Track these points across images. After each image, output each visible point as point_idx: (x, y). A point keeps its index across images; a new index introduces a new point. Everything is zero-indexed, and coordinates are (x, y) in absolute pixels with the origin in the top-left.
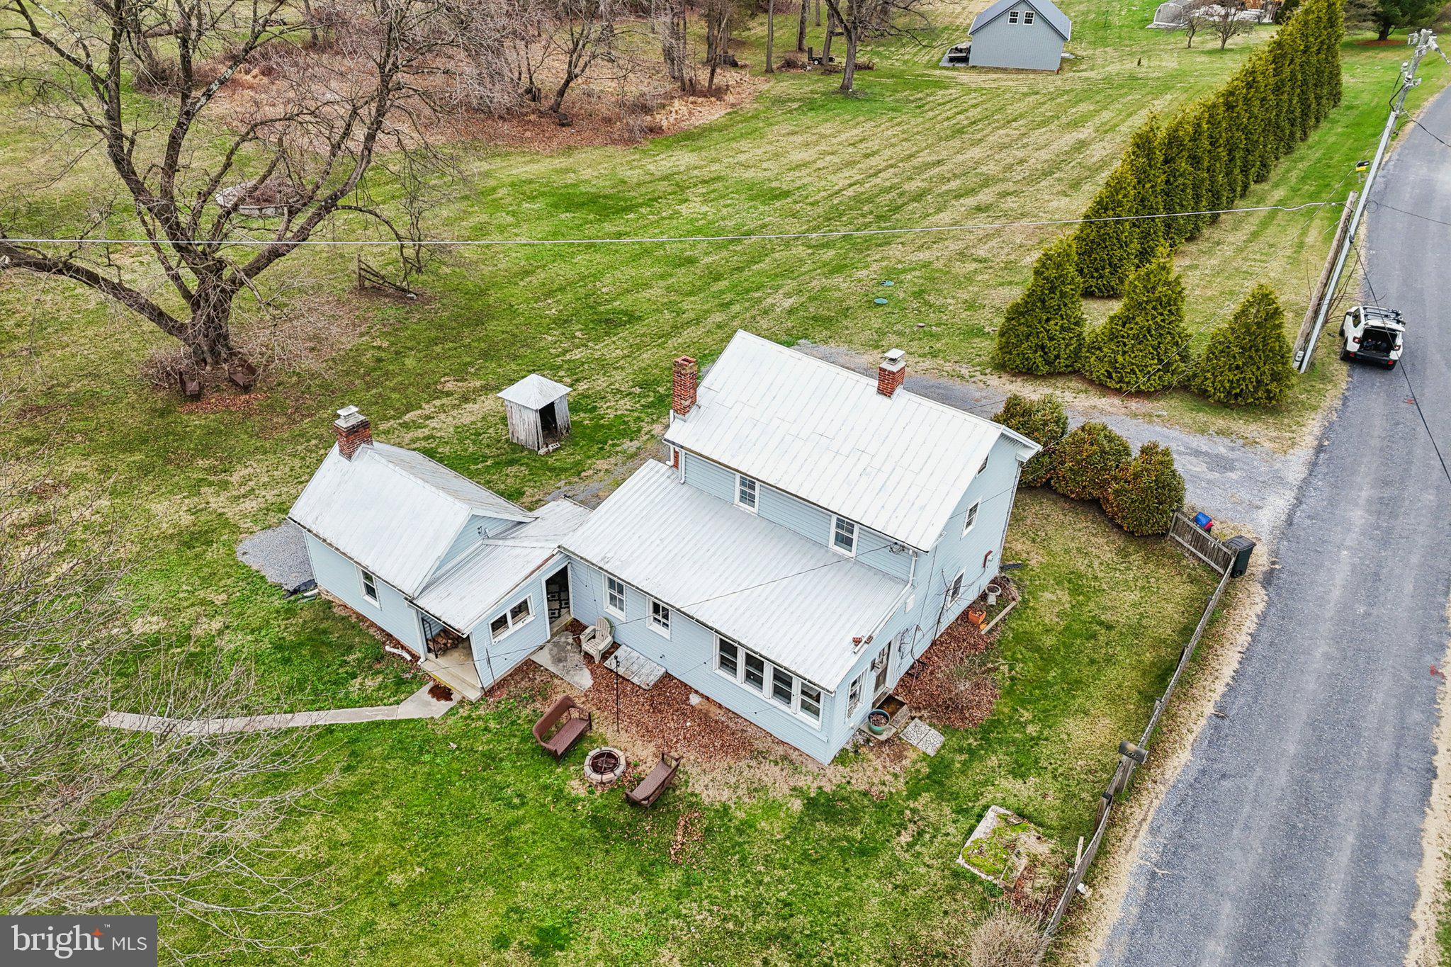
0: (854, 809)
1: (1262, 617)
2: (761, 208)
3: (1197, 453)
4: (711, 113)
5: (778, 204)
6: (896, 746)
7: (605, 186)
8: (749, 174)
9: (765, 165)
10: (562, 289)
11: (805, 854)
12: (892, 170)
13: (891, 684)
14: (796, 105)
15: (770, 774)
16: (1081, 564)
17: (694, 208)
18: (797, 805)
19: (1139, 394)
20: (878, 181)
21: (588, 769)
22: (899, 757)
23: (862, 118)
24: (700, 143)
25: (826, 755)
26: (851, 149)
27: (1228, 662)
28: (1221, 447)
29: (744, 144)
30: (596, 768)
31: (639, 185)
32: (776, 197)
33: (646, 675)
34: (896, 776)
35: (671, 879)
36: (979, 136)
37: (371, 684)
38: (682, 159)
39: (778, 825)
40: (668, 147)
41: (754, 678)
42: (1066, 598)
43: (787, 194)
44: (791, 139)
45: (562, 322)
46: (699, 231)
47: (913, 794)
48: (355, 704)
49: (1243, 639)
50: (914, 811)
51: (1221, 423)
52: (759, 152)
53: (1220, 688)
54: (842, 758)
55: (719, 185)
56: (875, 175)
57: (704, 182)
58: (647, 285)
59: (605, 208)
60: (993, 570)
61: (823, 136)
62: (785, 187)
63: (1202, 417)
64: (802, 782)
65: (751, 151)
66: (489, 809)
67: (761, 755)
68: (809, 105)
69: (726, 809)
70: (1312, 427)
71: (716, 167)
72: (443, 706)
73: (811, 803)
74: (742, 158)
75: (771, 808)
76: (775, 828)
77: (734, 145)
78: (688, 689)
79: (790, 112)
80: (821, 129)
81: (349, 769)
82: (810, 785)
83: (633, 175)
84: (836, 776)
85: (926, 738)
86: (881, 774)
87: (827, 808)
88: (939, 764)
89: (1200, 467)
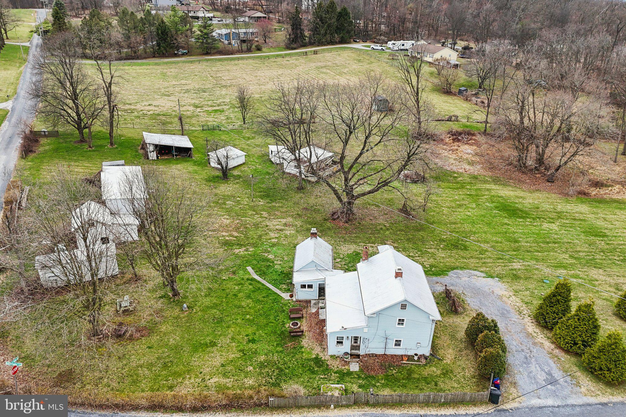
0: (322, 365)
3: (549, 374)
7: (527, 207)
11: (303, 364)
15: (318, 349)
16: (457, 371)
18: (314, 356)
19: (562, 348)
21: (291, 323)
25: (330, 353)
27: (447, 411)
28: (563, 379)
29: (622, 212)
30: (292, 324)
31: (542, 211)
32: (597, 235)
33: (321, 317)
34: (338, 367)
37: (284, 287)
39: (306, 356)
40: (582, 202)
42: (438, 373)
43: (603, 236)
46: (538, 234)
47: (335, 373)
48: (278, 288)
49: (461, 412)
50: (331, 374)
51: (579, 374)
52: (625, 217)
53: (434, 413)
54: (332, 356)
55: (578, 222)
57: (573, 219)
58: (486, 242)
59: (515, 214)
60: (425, 352)
62: (609, 233)
63: (575, 368)
65: (620, 215)
67: (321, 345)
69: (303, 347)
71: (590, 215)
72: (289, 298)
73: (316, 358)
75: (309, 353)
76: (305, 356)
78: (325, 325)
81: (264, 297)
82: (321, 355)
84: (327, 357)
85: (354, 367)
86: (335, 365)
87: (318, 361)
88: (349, 373)
89: (542, 377)
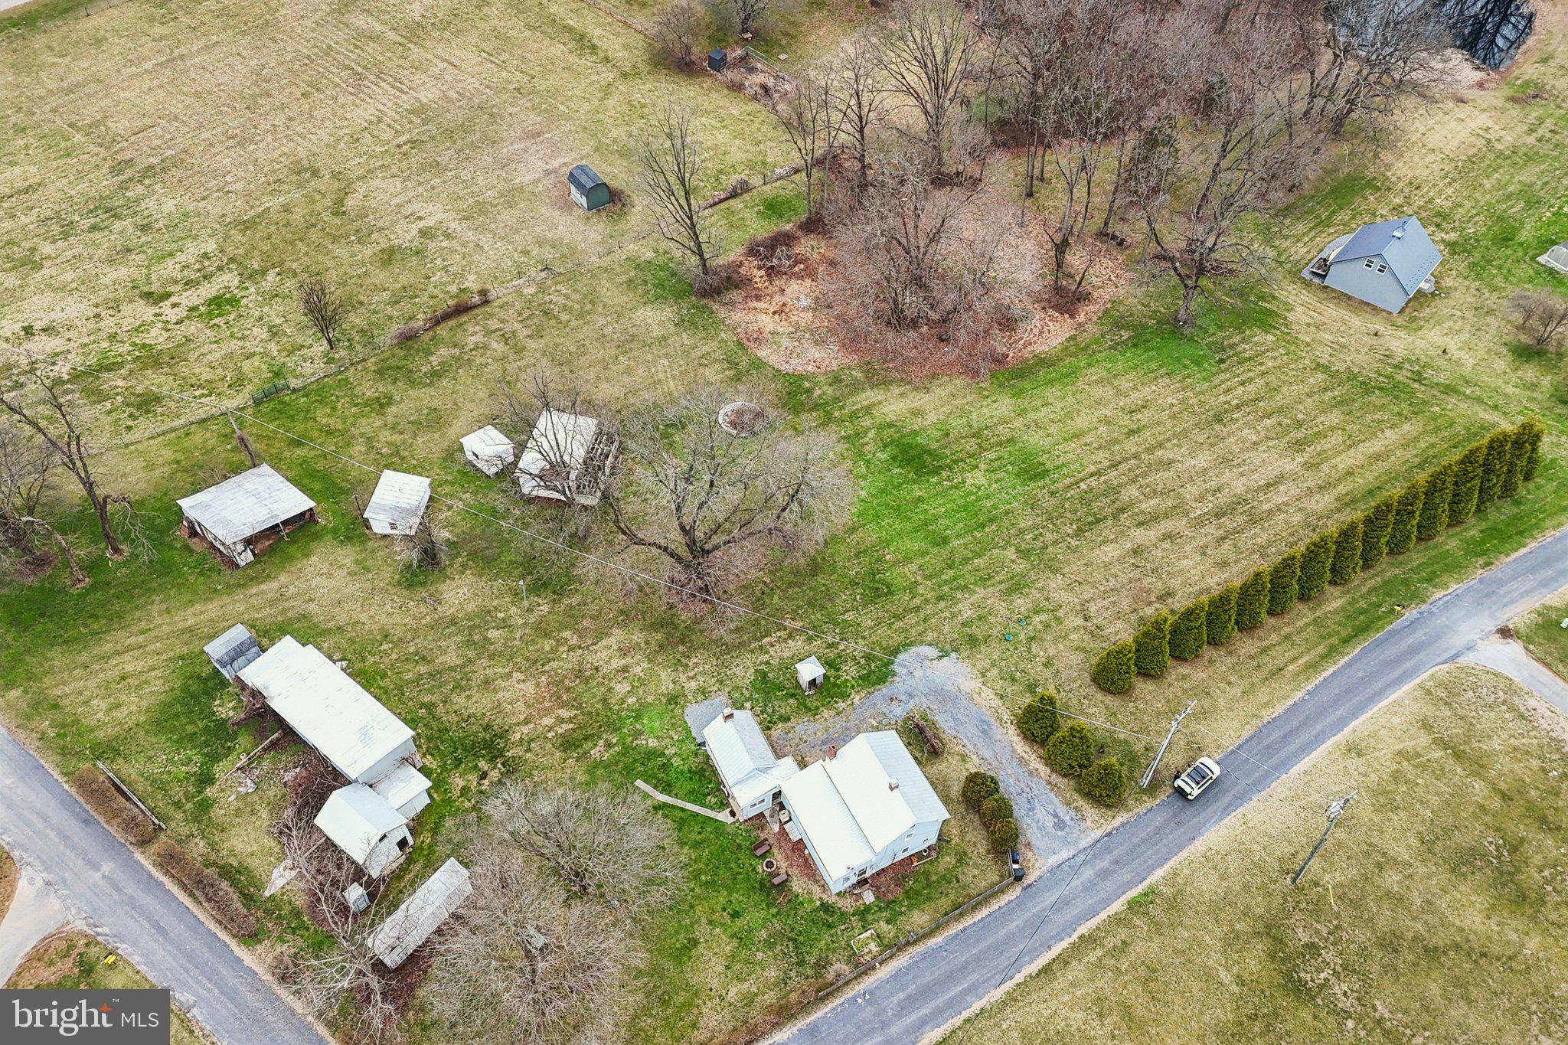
0: (834, 912)
1: (1010, 901)
2: (1018, 489)
3: (1056, 816)
4: (1055, 336)
5: (1031, 487)
6: (859, 896)
7: (933, 437)
8: (1034, 439)
9: (1052, 429)
10: (866, 551)
11: (813, 919)
12: (1131, 462)
13: (864, 876)
14: (1126, 336)
15: (816, 890)
16: (969, 850)
17: (975, 478)
18: (818, 903)
19: (1061, 771)
20: (1112, 475)
21: (764, 864)
22: (857, 900)
23: (1163, 371)
24: (1025, 384)
25: (835, 891)
26: (1126, 420)
27: (983, 913)
29: (1054, 392)
30: (767, 865)
31: (956, 440)
32: (1035, 477)
33: (795, 837)
34: (852, 906)
35: (774, 911)
36: (1225, 432)
37: (713, 800)
38: (998, 408)
39: (810, 907)
40: (1000, 387)
42: (953, 862)
43: (1044, 474)
44: (1094, 390)
45: (854, 583)
46: (966, 507)
47: (853, 914)
48: (707, 807)
49: (995, 907)
50: (850, 919)
51: (1081, 802)
52: (1060, 406)
53: (971, 922)
54: (838, 894)
55: (1007, 450)
56: (1118, 464)
57: (999, 444)
58: (910, 561)
59: (923, 467)
60: (929, 842)
61: (1117, 394)
62: (1048, 464)
63: (1076, 796)
64: (824, 896)
65: (1053, 404)
66: (733, 865)
67: (817, 882)
68: (1137, 338)
69: (798, 895)
71: (1017, 423)
72: (732, 819)
73: (823, 904)
74: (1043, 413)
75: (811, 901)
76: (808, 907)
77: (1047, 391)
78: (805, 848)
79: (1117, 345)
80: (1123, 381)
81: (700, 833)
82: (825, 898)
83: (958, 426)
84: (834, 899)
85: (869, 897)
86: (847, 904)
87: (826, 907)
88: (867, 909)
89: (1049, 822)
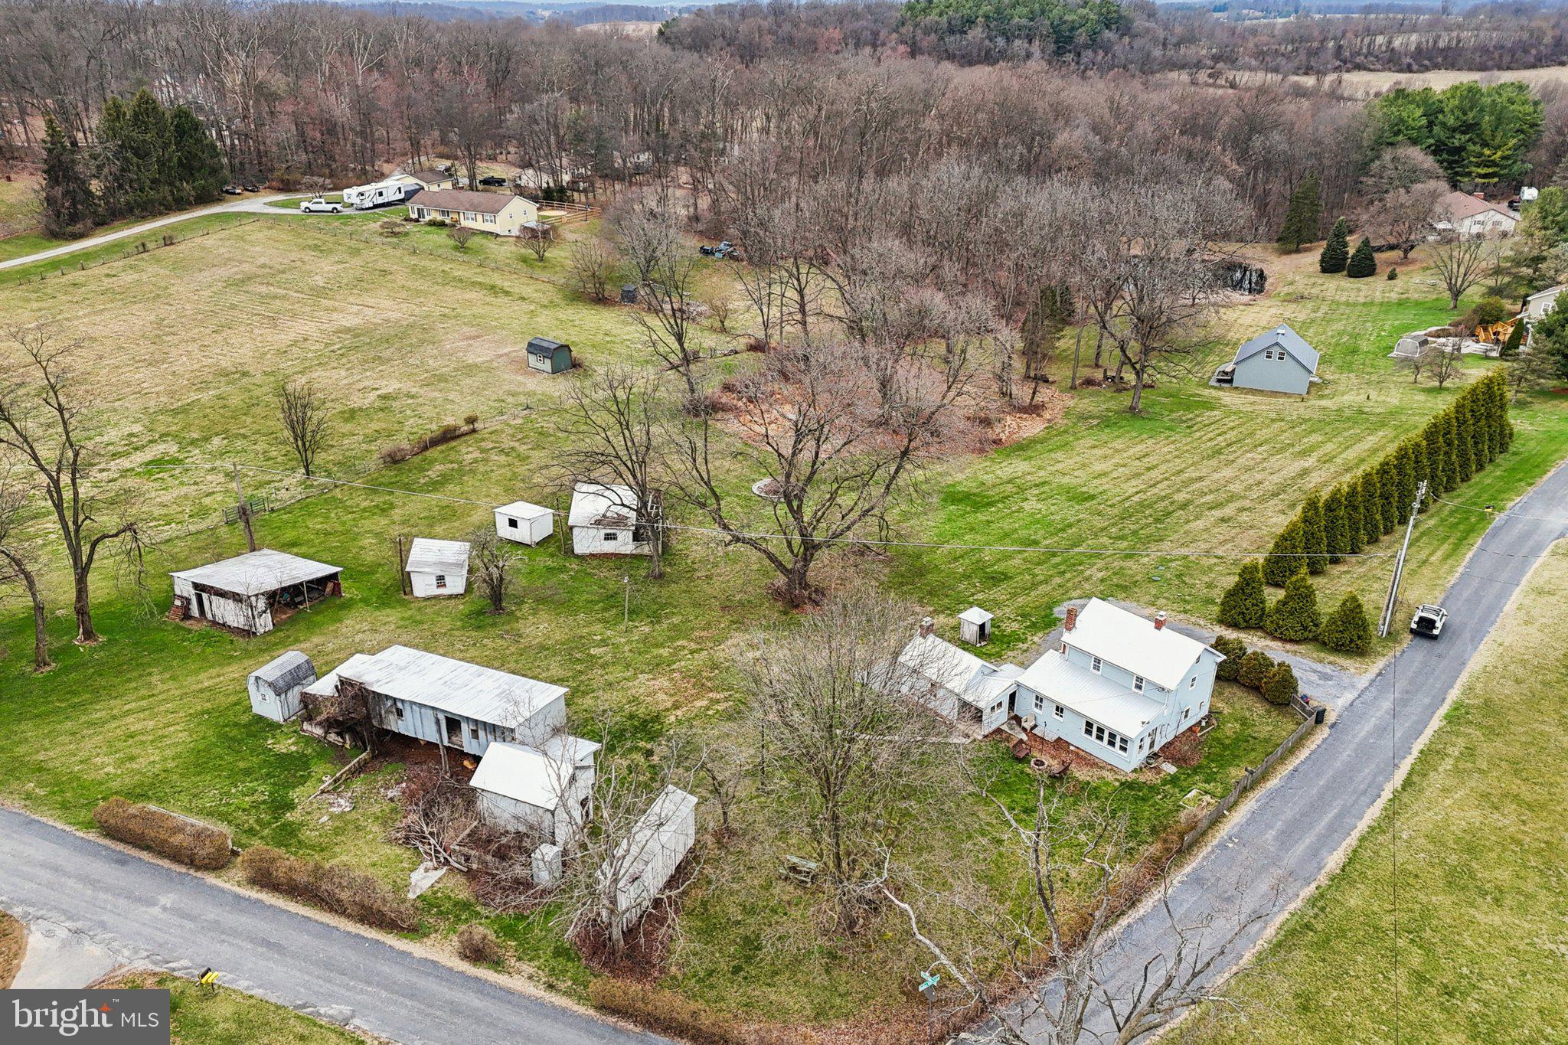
0: (1140, 787)
1: (1325, 740)
2: (1077, 507)
3: (1315, 671)
4: (1033, 427)
5: (1088, 505)
6: (1157, 770)
7: (971, 486)
8: (1066, 480)
9: (1076, 473)
10: (962, 557)
11: (1121, 797)
12: (1166, 483)
13: (1156, 749)
14: (1095, 422)
15: (1106, 774)
16: (1248, 714)
17: (1032, 505)
18: (1117, 783)
19: (1291, 641)
20: (1156, 491)
21: (1033, 764)
22: (1159, 773)
23: (1145, 436)
24: (1029, 453)
25: (1128, 769)
26: (1137, 463)
27: (1304, 754)
28: (1328, 669)
29: (1060, 455)
30: (1036, 764)
31: (994, 486)
32: (1086, 499)
34: (1157, 778)
35: (1069, 799)
36: (1231, 458)
38: (1017, 467)
39: (1110, 788)
40: (1008, 456)
41: (1100, 738)
42: (1238, 726)
43: (1093, 497)
44: (1094, 451)
45: (967, 577)
46: (1038, 522)
47: (1164, 784)
49: (1313, 747)
50: (1163, 789)
51: (1332, 658)
52: (1071, 462)
53: (1298, 761)
54: (1135, 771)
55: (1046, 488)
56: (1154, 485)
57: (1036, 485)
58: (1011, 557)
59: (976, 503)
60: (1205, 711)
61: (1117, 451)
62: (1092, 492)
63: (1322, 655)
64: (1119, 777)
65: (1065, 461)
67: (1102, 768)
68: (1106, 422)
69: (1089, 782)
70: (1380, 663)
71: (1042, 473)
73: (1123, 783)
74: (1059, 466)
75: (1107, 783)
77: (1053, 455)
78: (1069, 744)
79: (1092, 428)
80: (1115, 444)
82: (1122, 778)
83: (989, 479)
84: (1132, 776)
85: (1170, 768)
87: (1128, 785)
88: (1176, 777)
89: (1314, 677)
